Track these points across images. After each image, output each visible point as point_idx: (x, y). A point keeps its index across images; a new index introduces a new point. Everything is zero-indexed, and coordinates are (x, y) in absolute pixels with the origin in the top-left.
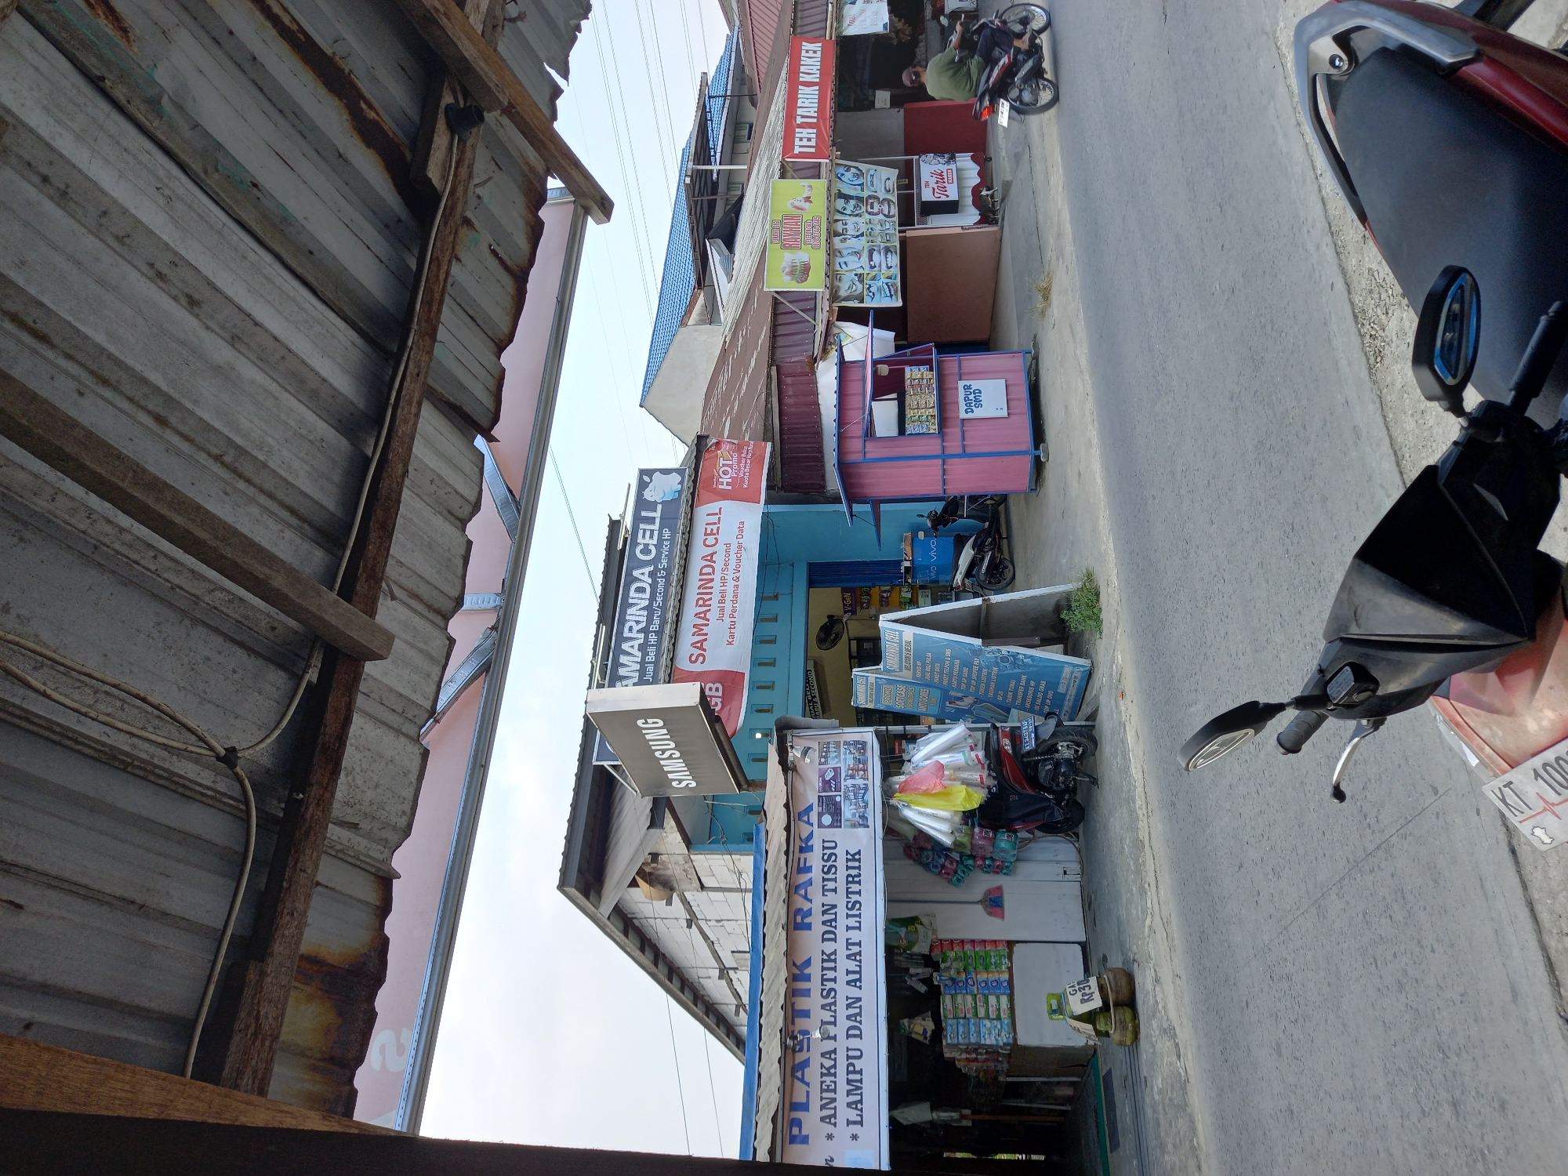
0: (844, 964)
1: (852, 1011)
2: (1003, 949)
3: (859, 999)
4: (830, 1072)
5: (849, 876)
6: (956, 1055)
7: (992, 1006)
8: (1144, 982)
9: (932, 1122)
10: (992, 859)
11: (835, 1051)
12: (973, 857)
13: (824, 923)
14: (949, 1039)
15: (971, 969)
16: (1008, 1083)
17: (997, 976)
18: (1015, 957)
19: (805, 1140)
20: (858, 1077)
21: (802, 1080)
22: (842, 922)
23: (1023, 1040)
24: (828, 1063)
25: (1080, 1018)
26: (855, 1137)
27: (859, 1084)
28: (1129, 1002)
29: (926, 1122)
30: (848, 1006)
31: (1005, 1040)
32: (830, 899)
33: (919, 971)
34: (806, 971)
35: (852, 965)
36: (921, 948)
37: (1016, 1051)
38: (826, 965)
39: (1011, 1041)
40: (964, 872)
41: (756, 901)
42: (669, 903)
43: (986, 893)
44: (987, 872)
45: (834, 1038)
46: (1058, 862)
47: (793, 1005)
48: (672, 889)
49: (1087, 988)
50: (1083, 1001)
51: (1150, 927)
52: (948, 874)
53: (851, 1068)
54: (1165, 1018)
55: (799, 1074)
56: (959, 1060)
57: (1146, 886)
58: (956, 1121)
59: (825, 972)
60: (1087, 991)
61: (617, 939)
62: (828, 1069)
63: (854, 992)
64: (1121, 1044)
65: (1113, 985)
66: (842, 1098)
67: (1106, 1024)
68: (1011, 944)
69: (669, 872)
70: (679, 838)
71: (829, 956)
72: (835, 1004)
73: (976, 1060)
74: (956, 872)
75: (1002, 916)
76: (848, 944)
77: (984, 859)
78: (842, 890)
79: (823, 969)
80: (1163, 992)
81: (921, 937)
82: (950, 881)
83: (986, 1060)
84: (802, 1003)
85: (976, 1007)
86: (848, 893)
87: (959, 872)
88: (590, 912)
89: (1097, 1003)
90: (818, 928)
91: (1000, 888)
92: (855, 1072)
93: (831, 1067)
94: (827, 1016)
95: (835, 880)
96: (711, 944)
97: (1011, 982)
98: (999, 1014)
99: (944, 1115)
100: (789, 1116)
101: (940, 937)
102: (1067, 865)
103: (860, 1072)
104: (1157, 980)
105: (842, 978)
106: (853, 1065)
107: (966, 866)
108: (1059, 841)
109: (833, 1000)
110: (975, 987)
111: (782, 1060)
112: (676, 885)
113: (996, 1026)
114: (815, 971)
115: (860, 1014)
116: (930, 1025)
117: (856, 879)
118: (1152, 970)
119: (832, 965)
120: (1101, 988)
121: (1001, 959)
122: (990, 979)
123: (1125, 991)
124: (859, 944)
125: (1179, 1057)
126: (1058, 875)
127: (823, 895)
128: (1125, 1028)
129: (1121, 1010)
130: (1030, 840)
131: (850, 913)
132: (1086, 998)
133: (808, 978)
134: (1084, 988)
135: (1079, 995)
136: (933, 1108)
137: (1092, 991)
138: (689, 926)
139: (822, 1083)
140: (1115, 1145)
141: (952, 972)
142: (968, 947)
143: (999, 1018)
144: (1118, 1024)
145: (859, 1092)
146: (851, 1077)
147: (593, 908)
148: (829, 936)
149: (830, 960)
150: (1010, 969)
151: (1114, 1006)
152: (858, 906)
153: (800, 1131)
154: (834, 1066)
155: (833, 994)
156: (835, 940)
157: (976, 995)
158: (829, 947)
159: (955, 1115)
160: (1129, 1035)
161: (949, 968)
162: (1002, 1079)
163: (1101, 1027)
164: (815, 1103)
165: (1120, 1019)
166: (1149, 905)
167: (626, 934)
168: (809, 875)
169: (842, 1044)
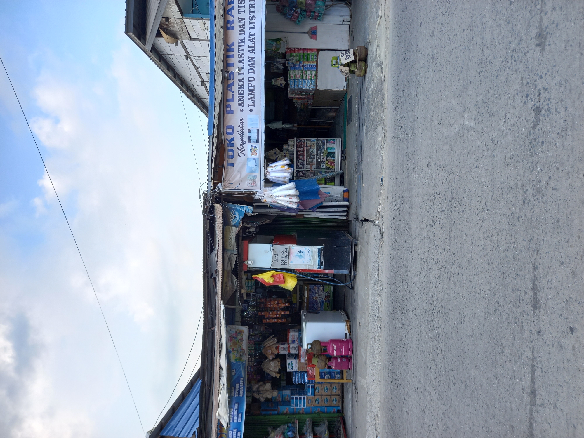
0: (247, 43)
1: (250, 63)
2: (315, 53)
3: (254, 58)
4: (241, 87)
5: (250, 4)
6: (293, 96)
7: (309, 75)
8: (372, 49)
9: (282, 128)
10: (314, 12)
11: (243, 79)
12: (305, 11)
13: (239, 26)
14: (291, 87)
15: (302, 61)
16: (312, 109)
17: (311, 63)
18: (319, 56)
19: (232, 112)
20: (253, 88)
21: (231, 91)
22: (247, 26)
23: (319, 88)
24: (241, 83)
25: (344, 65)
26: (251, 111)
27: (253, 91)
28: (364, 60)
29: (281, 128)
30: (249, 61)
31: (313, 88)
32: (242, 15)
33: (281, 60)
34: (232, 48)
35: (251, 44)
36: (282, 51)
37: (317, 92)
38: (240, 44)
39: (315, 88)
40: (301, 18)
41: (212, 30)
42: (176, 45)
43: (310, 29)
44: (311, 19)
45: (243, 74)
46: (341, 16)
47: (227, 61)
48: (177, 38)
49: (348, 54)
50: (346, 59)
51: (379, 24)
52: (295, 18)
53: (250, 85)
54: (379, 60)
55: (229, 88)
56: (294, 98)
57: (380, 6)
58: (291, 127)
59: (240, 47)
60: (349, 54)
61: (156, 62)
62: (241, 86)
63: (252, 55)
64: (359, 76)
65: (359, 52)
66: (246, 96)
67: (354, 68)
68: (318, 50)
69: (174, 29)
70: (177, 9)
71: (241, 40)
72: (244, 60)
73: (300, 98)
74: (298, 18)
75: (316, 39)
76: (250, 35)
77: (310, 12)
78: (247, 11)
79: (239, 46)
80: (380, 50)
81: (282, 46)
82: (295, 22)
83: (304, 98)
84: (231, 61)
85: (302, 75)
86: (250, 12)
87: (300, 18)
88: (142, 47)
89: (352, 59)
90: (237, 29)
91: (316, 27)
92: (251, 86)
93: (242, 85)
94: (240, 65)
95: (244, 7)
96: (197, 69)
97: (317, 66)
98: (311, 78)
99: (287, 126)
100: (226, 104)
101: (290, 47)
102: (346, 17)
103: (254, 86)
104: (378, 46)
105: (247, 49)
106: (251, 84)
107: (302, 15)
108: (344, 7)
109: (243, 59)
110: (303, 68)
111: (223, 82)
112: (179, 36)
113: (309, 83)
114: (236, 47)
115: (254, 64)
116: (283, 82)
117: (253, 6)
118: (377, 42)
119: (243, 44)
120: (354, 54)
121: (313, 57)
122: (309, 65)
123: (364, 55)
124: (254, 35)
125: (382, 72)
126: (340, 21)
127: (239, 14)
128: (361, 69)
129: (361, 62)
130: (331, 6)
131: (251, 21)
132: (348, 57)
133: (233, 50)
134: (347, 54)
135: (345, 56)
136: (283, 123)
137: (350, 54)
138: (187, 59)
139: (238, 91)
140: (350, 121)
141: (294, 60)
142: (301, 52)
143: (311, 79)
144: (359, 67)
145: (253, 94)
146: (250, 88)
147: (143, 45)
148: (242, 32)
149: (242, 42)
150: (317, 61)
151: (358, 61)
152: (254, 18)
153: (230, 109)
154: (243, 85)
155: (243, 56)
156: (244, 34)
157: (303, 71)
158: (242, 37)
159: (291, 125)
160: (363, 71)
161: (293, 59)
162: (310, 107)
163: (352, 69)
164: (236, 98)
165: (360, 65)
166: (380, 14)
167: (160, 61)
168: (232, 5)
169: (246, 76)
